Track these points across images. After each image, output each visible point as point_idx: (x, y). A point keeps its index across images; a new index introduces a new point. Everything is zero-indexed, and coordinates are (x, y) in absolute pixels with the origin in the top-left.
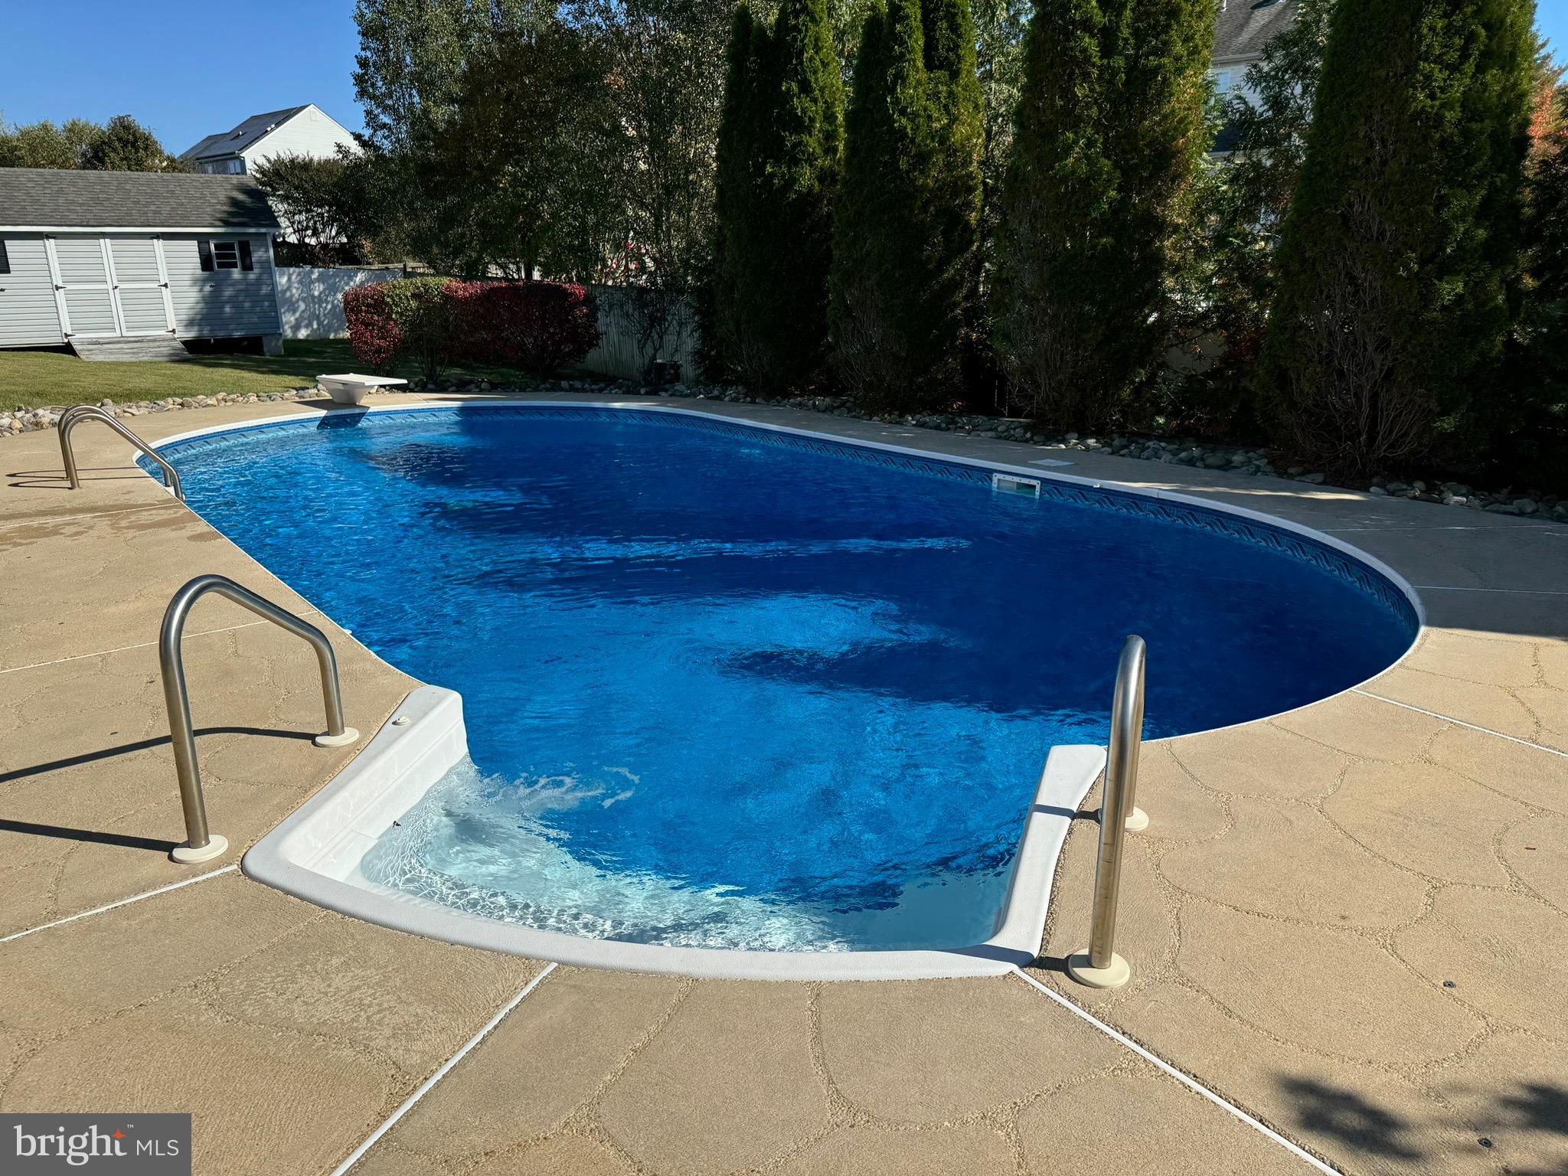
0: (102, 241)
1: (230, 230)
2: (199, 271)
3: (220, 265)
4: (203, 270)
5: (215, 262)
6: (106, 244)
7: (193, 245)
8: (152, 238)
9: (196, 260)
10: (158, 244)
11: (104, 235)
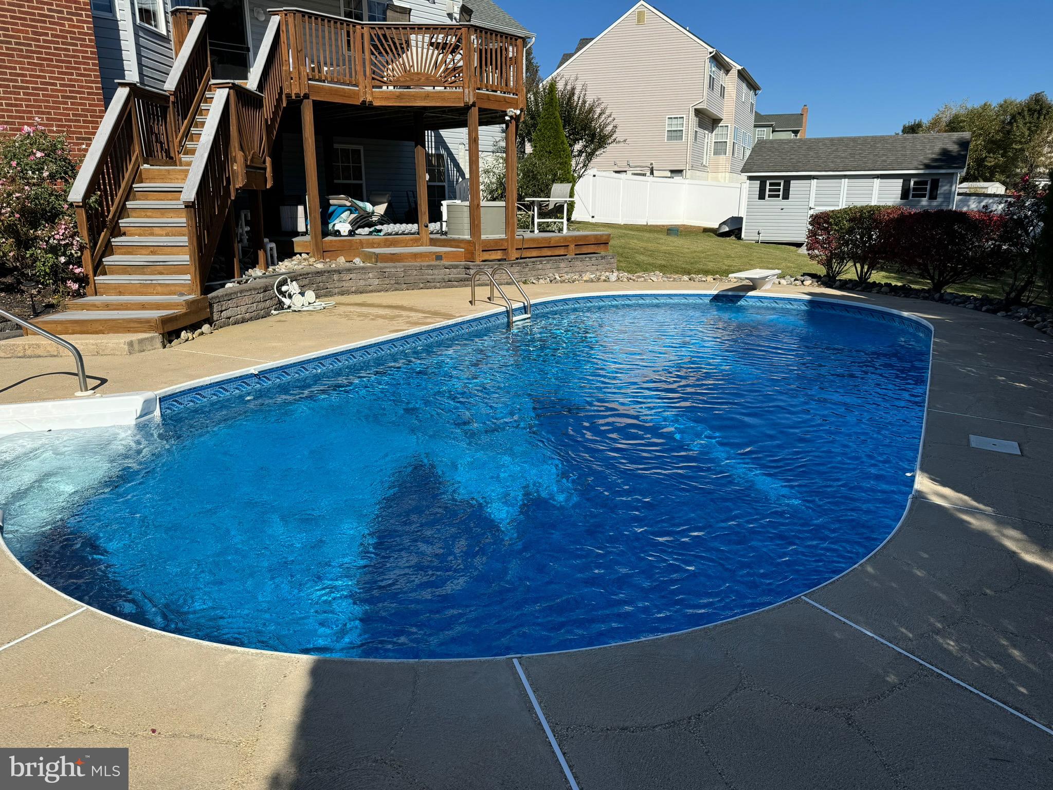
0: (843, 180)
1: (927, 171)
2: (899, 200)
3: (914, 196)
4: (901, 199)
5: (911, 193)
6: (845, 181)
7: (900, 182)
8: (874, 178)
9: (899, 192)
10: (877, 181)
11: (845, 177)
